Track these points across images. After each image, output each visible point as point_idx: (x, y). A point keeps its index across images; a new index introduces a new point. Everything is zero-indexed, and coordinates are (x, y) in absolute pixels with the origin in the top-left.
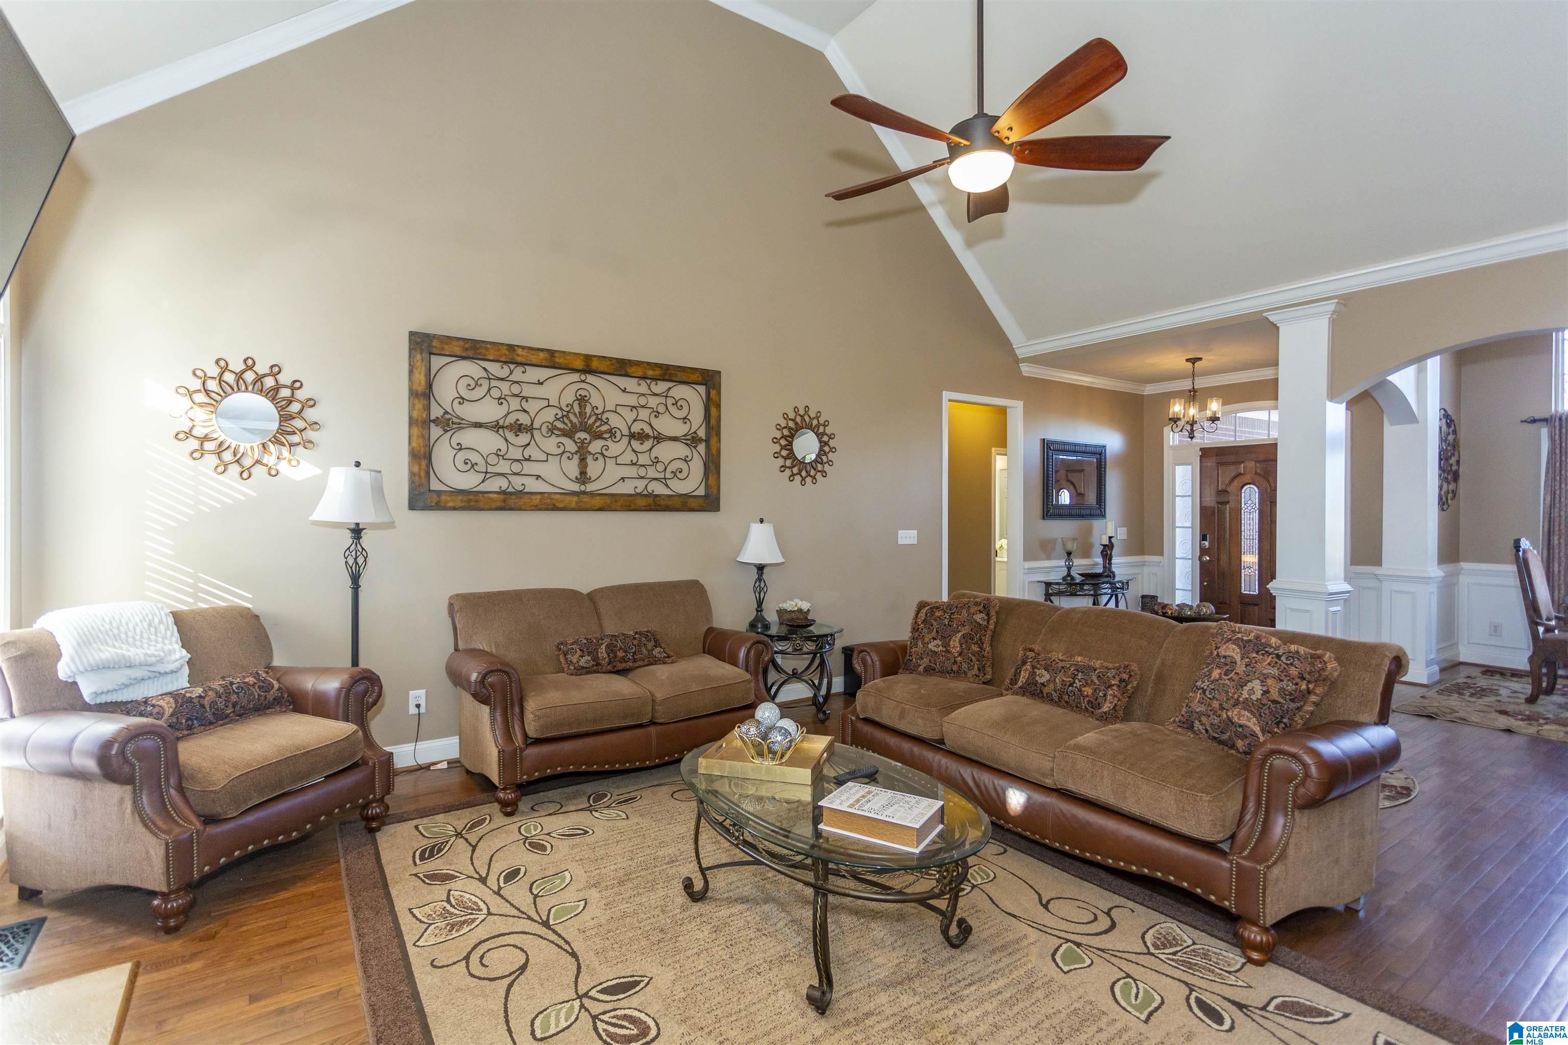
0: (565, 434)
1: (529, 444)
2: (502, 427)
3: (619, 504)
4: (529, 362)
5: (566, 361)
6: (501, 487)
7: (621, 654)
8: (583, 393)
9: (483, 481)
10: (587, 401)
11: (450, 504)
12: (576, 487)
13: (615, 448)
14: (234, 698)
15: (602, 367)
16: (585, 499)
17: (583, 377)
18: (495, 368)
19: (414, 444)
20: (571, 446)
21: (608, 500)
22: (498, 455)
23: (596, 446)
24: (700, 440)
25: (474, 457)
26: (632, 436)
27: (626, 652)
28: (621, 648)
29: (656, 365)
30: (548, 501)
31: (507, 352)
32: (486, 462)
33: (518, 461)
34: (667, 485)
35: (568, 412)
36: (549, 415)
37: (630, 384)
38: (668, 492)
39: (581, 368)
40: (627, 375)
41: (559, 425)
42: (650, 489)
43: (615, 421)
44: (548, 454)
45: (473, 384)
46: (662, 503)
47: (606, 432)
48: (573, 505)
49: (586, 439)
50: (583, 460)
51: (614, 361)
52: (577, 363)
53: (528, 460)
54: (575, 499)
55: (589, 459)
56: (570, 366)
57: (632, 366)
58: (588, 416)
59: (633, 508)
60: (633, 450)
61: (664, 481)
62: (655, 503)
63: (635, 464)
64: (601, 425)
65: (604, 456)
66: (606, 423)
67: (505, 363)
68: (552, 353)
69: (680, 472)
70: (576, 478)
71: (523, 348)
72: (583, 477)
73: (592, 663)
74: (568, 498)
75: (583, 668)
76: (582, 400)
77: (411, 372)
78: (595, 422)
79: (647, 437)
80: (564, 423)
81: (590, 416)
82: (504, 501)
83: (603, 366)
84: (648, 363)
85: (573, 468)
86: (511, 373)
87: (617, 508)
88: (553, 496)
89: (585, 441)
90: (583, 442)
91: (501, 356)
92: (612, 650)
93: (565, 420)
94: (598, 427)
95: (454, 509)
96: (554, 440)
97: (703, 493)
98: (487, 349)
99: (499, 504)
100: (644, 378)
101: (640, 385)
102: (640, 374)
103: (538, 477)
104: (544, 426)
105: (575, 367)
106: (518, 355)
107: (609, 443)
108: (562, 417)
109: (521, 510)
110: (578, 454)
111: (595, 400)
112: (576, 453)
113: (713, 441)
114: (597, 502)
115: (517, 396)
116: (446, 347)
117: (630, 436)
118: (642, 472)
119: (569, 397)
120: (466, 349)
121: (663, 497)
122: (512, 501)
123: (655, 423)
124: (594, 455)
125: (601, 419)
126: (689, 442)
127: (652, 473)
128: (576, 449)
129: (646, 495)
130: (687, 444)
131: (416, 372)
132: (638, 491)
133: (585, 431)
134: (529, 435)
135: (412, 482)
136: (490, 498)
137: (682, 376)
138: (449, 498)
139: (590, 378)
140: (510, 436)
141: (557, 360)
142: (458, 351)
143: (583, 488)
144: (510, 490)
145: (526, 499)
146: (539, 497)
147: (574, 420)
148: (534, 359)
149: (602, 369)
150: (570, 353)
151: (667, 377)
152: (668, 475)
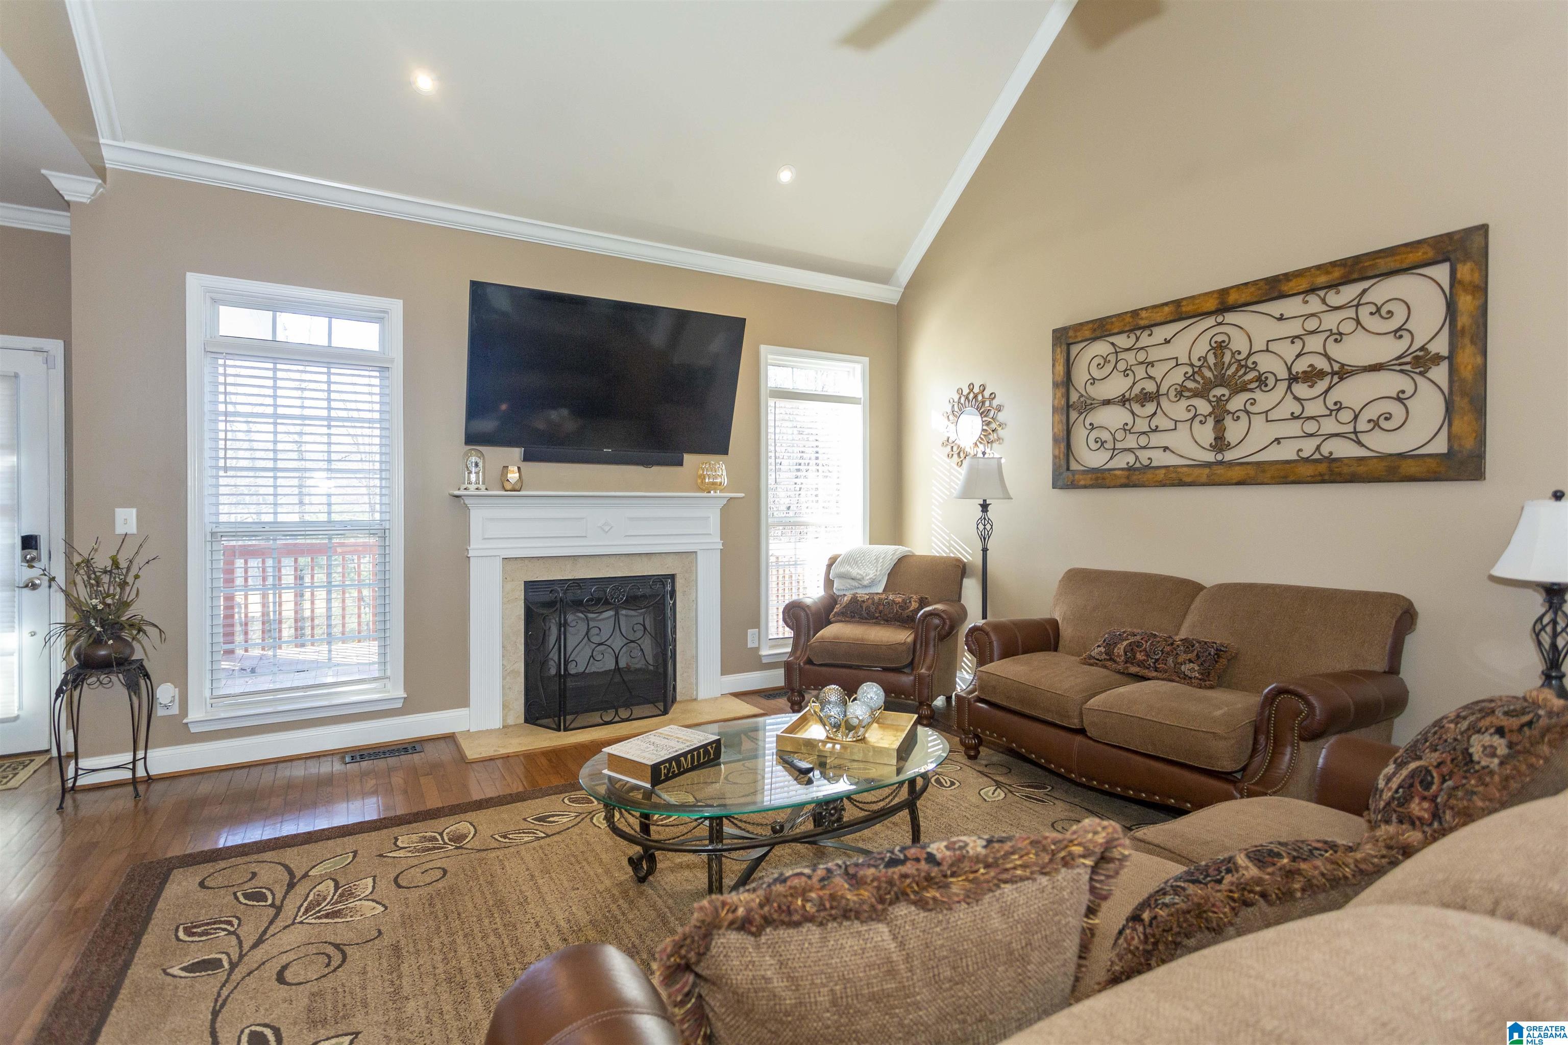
0: (1196, 394)
1: (1155, 413)
2: (1129, 400)
3: (1268, 475)
4: (1153, 322)
5: (1195, 307)
6: (1128, 463)
7: (1140, 656)
8: (1219, 338)
9: (1111, 458)
10: (1226, 347)
11: (1082, 483)
12: (1210, 457)
13: (1264, 400)
14: (881, 608)
15: (1244, 298)
16: (1220, 470)
17: (1220, 319)
18: (1122, 341)
19: (1056, 430)
20: (1203, 407)
21: (1251, 472)
22: (1125, 430)
23: (1237, 403)
24: (1437, 359)
25: (1105, 436)
26: (1293, 379)
27: (1148, 656)
28: (1145, 650)
29: (1333, 264)
30: (1173, 475)
31: (1131, 320)
32: (1114, 439)
33: (1144, 433)
34: (1359, 443)
35: (1200, 367)
36: (1177, 377)
37: (1292, 306)
38: (1363, 453)
39: (1213, 308)
40: (1283, 296)
41: (1190, 385)
42: (1325, 450)
43: (1266, 363)
44: (1176, 421)
45: (1102, 362)
46: (1346, 470)
47: (1251, 381)
48: (1204, 479)
49: (1224, 395)
50: (1219, 422)
51: (1262, 284)
52: (1208, 305)
53: (1156, 430)
54: (1207, 471)
55: (1228, 421)
56: (1200, 311)
57: (1291, 280)
58: (1226, 366)
59: (1291, 478)
60: (1296, 398)
61: (1355, 437)
62: (1331, 471)
63: (1298, 417)
64: (1245, 374)
65: (1248, 413)
66: (1253, 369)
67: (1131, 331)
68: (1177, 303)
69: (1386, 419)
70: (1211, 445)
71: (1146, 309)
72: (1220, 443)
73: (1104, 656)
74: (1197, 471)
75: (1094, 658)
76: (1219, 348)
77: (1054, 365)
78: (1237, 370)
79: (1321, 374)
80: (1195, 381)
81: (1230, 365)
82: (1128, 477)
83: (1244, 296)
84: (1319, 267)
85: (1206, 434)
86: (1137, 339)
87: (1265, 480)
88: (1179, 470)
89: (1223, 398)
90: (1219, 399)
91: (1125, 325)
92: (1132, 650)
93: (1198, 378)
94: (1240, 377)
95: (1085, 487)
96: (1184, 403)
97: (1444, 450)
98: (1112, 323)
99: (1123, 481)
100: (1312, 290)
101: (1307, 302)
102: (1303, 287)
103: (1166, 449)
104: (1172, 390)
105: (1205, 310)
106: (1142, 319)
107: (1258, 395)
108: (1193, 375)
109: (1144, 486)
110: (1213, 416)
111: (1239, 343)
112: (1210, 415)
113: (1467, 357)
114: (1237, 474)
115: (1142, 363)
116: (1078, 334)
117: (1290, 379)
118: (1311, 427)
119: (1202, 348)
120: (1095, 330)
121: (1346, 461)
122: (1135, 478)
123: (1335, 351)
124: (1234, 414)
125: (1246, 366)
126: (1408, 367)
127: (1329, 426)
128: (1210, 409)
129: (1316, 461)
130: (1402, 371)
131: (1057, 364)
132: (1304, 454)
133: (1221, 385)
134: (1155, 403)
135: (1054, 464)
136: (1115, 475)
137: (1384, 265)
138: (1081, 477)
139: (1230, 317)
140: (1136, 408)
141: (1184, 309)
142: (1088, 334)
143: (1219, 457)
144: (1138, 465)
145: (1149, 475)
146: (1163, 471)
147: (1208, 374)
148: (1159, 317)
149: (1242, 300)
150: (1200, 295)
151: (1355, 276)
152: (1362, 425)
